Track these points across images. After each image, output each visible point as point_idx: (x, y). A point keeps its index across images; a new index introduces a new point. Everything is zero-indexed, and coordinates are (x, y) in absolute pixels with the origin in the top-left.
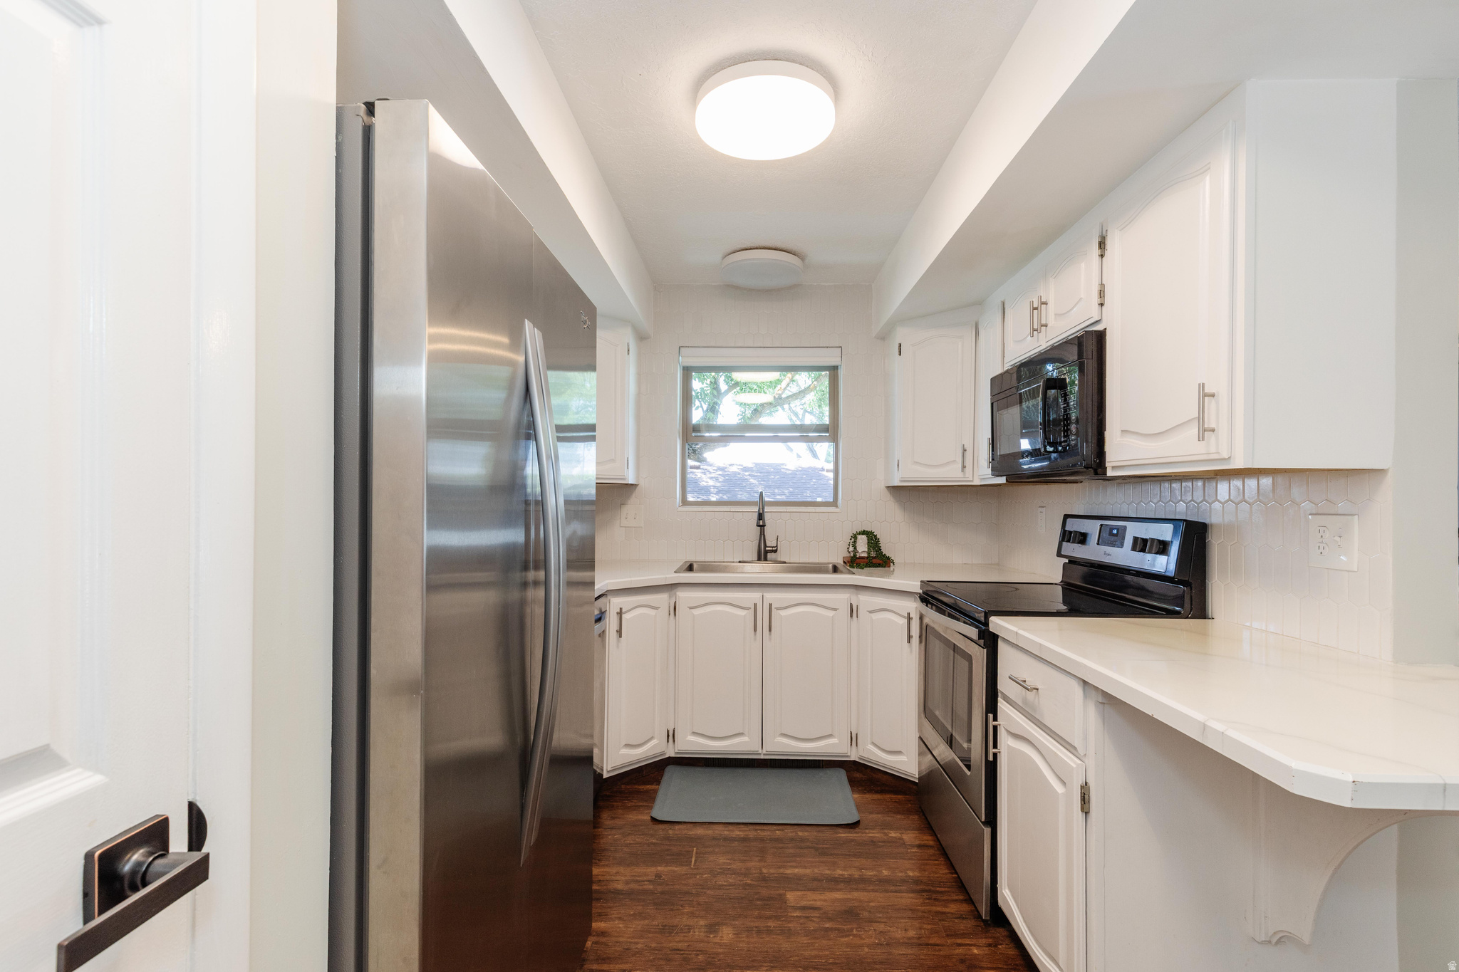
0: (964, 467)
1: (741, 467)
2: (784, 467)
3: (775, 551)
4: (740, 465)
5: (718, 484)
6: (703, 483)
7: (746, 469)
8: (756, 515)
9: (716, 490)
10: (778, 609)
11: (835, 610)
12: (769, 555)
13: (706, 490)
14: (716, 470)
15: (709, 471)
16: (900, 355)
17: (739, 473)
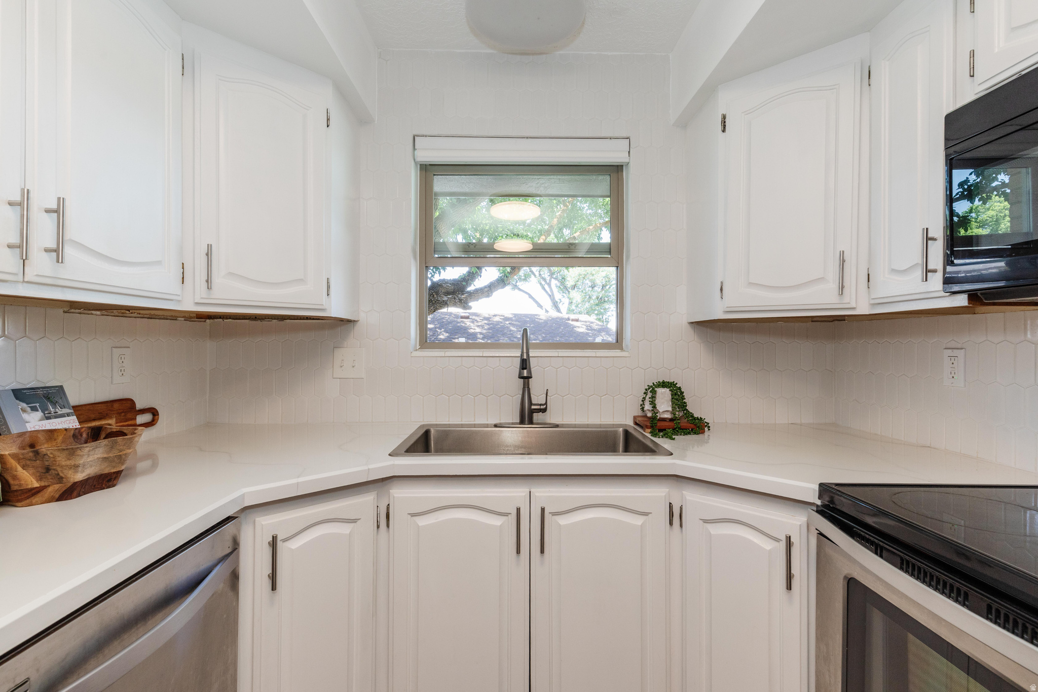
0: (842, 288)
1: (502, 317)
2: (538, 317)
3: (544, 410)
4: (501, 316)
5: (484, 331)
6: (471, 330)
7: (507, 319)
8: (517, 363)
9: (482, 336)
10: (554, 514)
11: (646, 514)
12: (537, 417)
13: (474, 336)
14: (482, 320)
15: (476, 321)
16: (724, 131)
17: (501, 322)
